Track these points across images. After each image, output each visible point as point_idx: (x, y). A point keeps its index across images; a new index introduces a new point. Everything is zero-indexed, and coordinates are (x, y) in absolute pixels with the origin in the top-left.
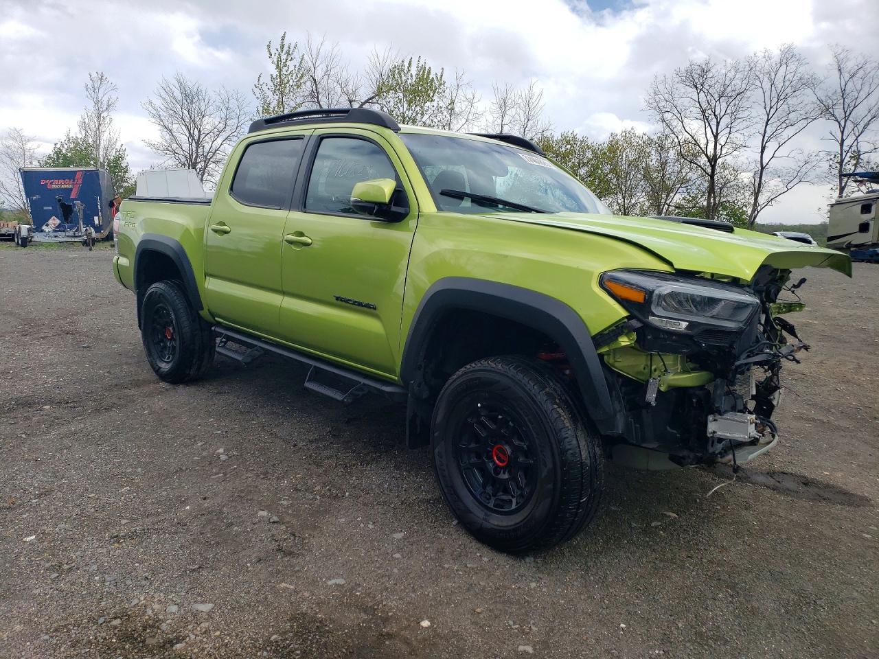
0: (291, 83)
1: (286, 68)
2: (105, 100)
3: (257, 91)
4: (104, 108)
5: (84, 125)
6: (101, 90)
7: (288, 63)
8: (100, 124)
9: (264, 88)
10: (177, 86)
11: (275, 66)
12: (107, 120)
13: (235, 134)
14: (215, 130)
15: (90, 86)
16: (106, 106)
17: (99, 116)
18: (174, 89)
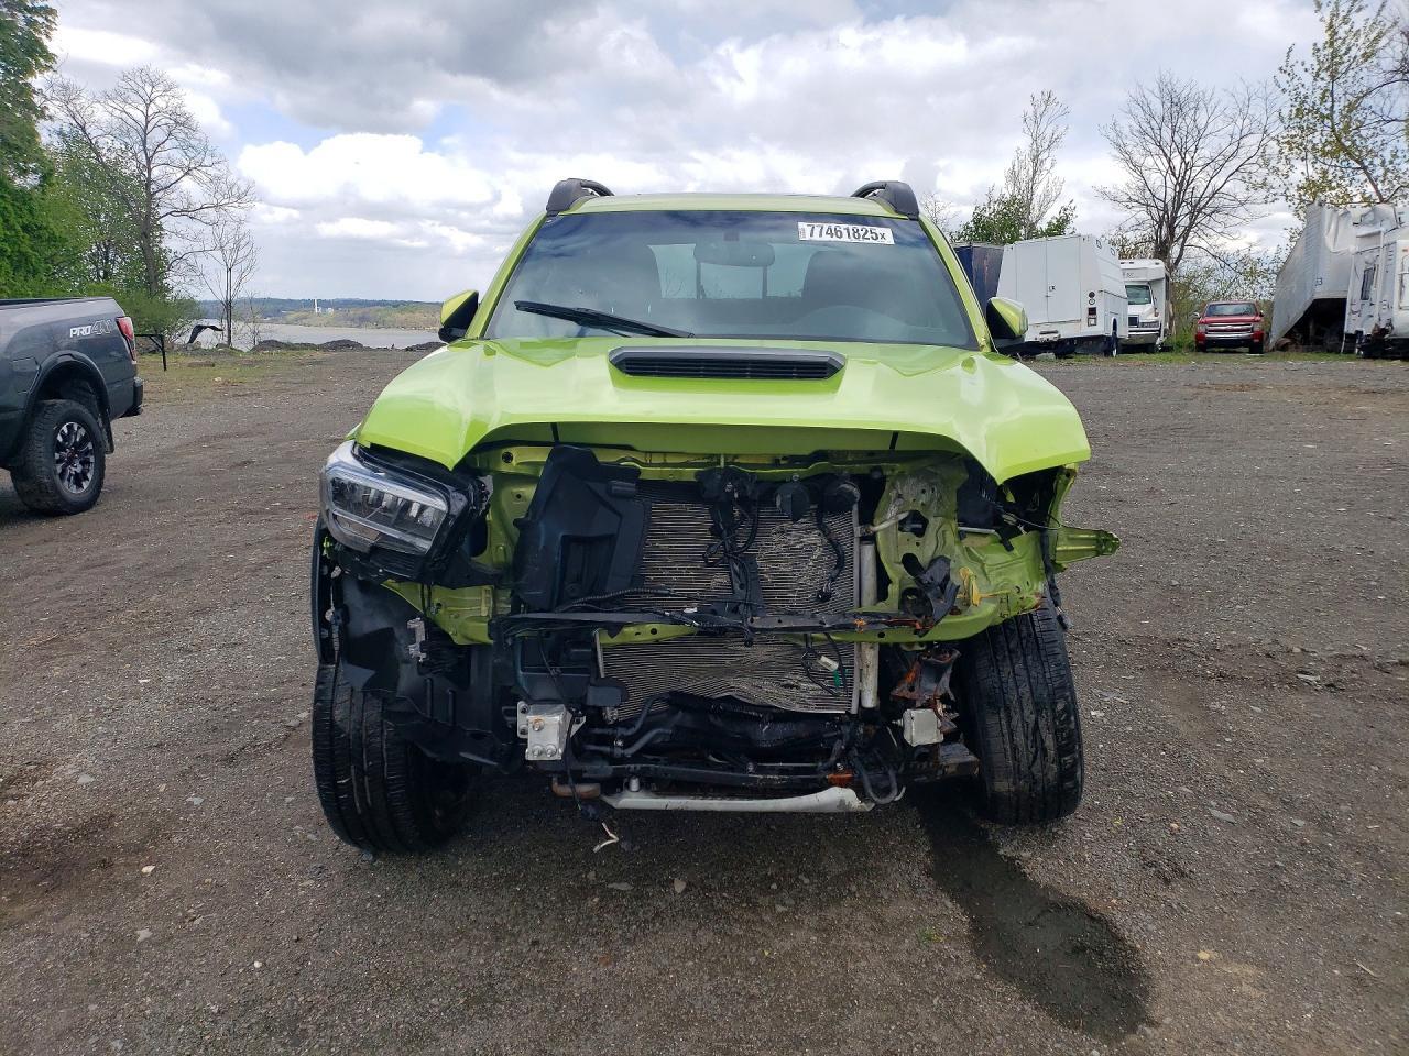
0: (1354, 52)
1: (1347, 27)
2: (1049, 132)
3: (1283, 78)
4: (1046, 146)
5: (1014, 176)
6: (1045, 119)
7: (1354, 17)
8: (1035, 172)
9: (1298, 70)
10: (1157, 91)
11: (1324, 26)
12: (1047, 164)
13: (1254, 159)
14: (1220, 158)
15: (1031, 114)
16: (1047, 143)
17: (1035, 158)
18: (1151, 98)
